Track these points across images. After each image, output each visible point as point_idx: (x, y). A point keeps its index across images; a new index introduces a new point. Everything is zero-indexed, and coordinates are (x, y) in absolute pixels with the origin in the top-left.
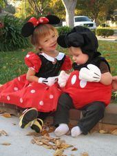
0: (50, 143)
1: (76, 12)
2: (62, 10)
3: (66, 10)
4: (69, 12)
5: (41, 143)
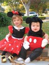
1: (30, 10)
3: (26, 9)
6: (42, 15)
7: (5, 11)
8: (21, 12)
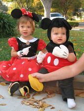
0: (35, 104)
1: (51, 10)
2: (41, 9)
3: (44, 9)
4: (46, 10)
5: (29, 104)
6: (72, 19)
7: (8, 11)
8: (36, 13)
